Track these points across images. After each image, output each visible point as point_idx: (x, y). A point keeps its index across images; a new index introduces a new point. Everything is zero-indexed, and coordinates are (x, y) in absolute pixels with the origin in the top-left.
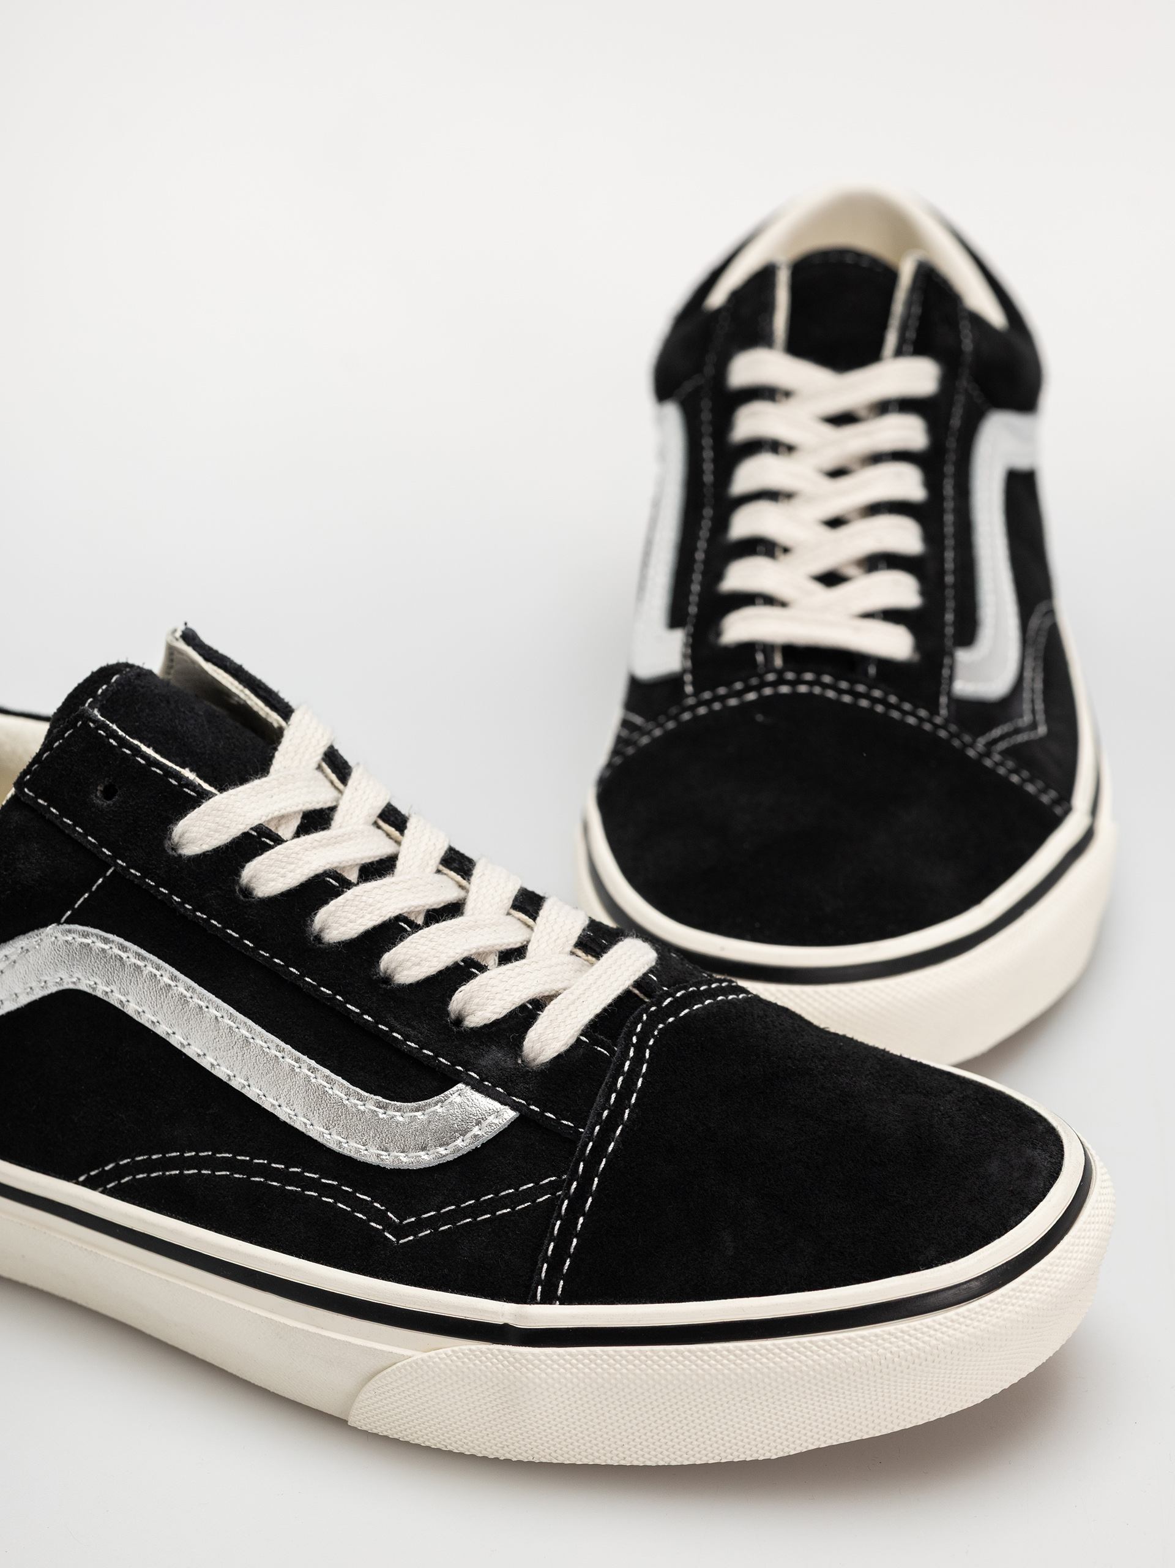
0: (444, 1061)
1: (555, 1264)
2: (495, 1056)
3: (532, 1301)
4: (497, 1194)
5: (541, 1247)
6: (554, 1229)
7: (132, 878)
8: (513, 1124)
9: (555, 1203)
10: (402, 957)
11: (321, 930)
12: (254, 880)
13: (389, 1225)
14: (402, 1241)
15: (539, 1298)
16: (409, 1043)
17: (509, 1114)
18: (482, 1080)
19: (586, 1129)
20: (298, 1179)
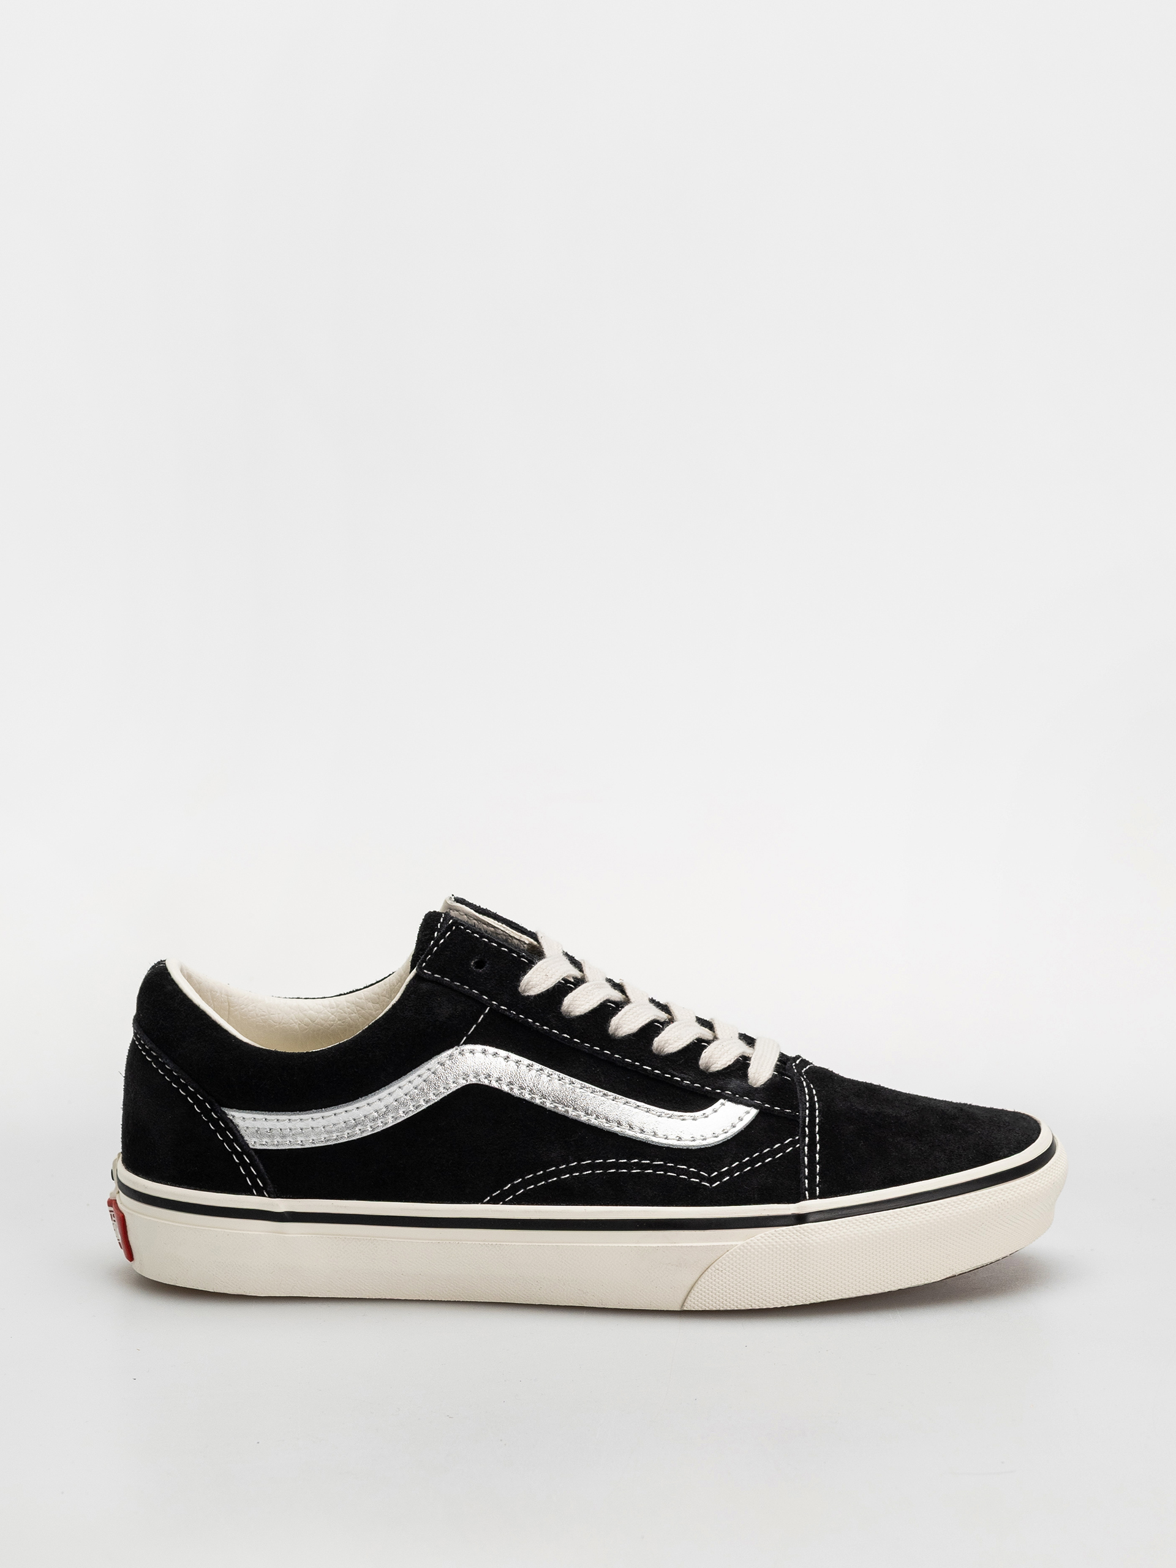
0: (708, 1089)
1: (812, 1178)
2: (734, 1083)
3: (805, 1199)
4: (761, 1152)
5: (799, 1172)
6: (804, 1163)
8: (757, 1116)
9: (797, 1153)
10: (666, 1038)
11: (616, 1029)
12: (571, 1006)
13: (703, 1178)
14: (714, 1185)
15: (807, 1198)
16: (685, 1082)
17: (754, 1112)
18: (733, 1096)
19: (800, 1113)
20: (638, 1165)
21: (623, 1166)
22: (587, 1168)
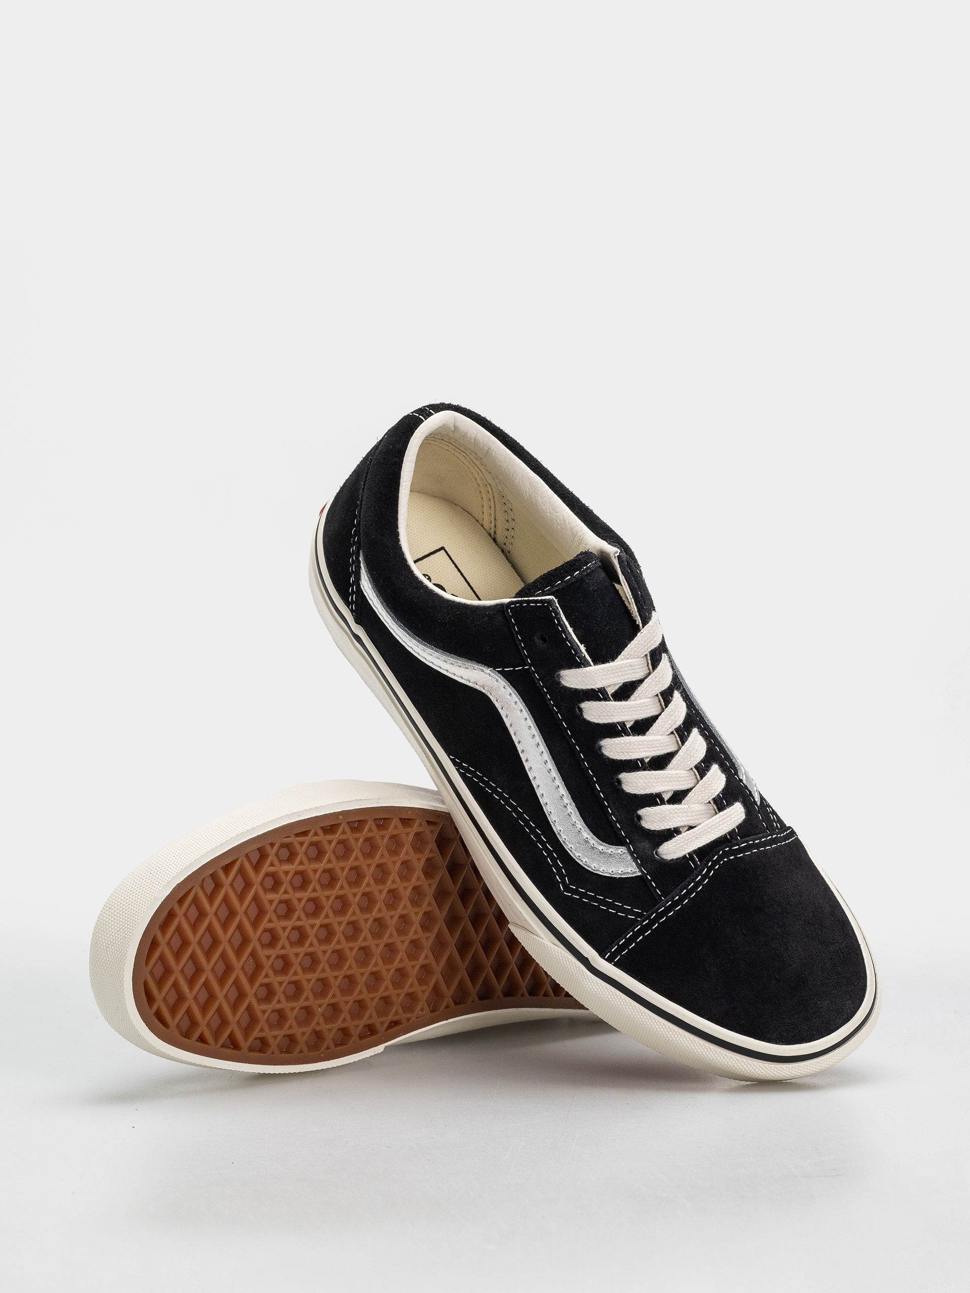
0: (623, 833)
1: (621, 948)
2: (645, 845)
3: (603, 957)
4: (614, 901)
5: (619, 937)
6: (627, 935)
7: (534, 677)
8: (636, 878)
9: (634, 923)
10: (630, 780)
13: (563, 882)
14: (565, 893)
15: (606, 957)
16: (613, 817)
17: (637, 873)
18: (634, 852)
19: (666, 899)
20: (538, 836)
21: (530, 827)
22: (511, 806)
